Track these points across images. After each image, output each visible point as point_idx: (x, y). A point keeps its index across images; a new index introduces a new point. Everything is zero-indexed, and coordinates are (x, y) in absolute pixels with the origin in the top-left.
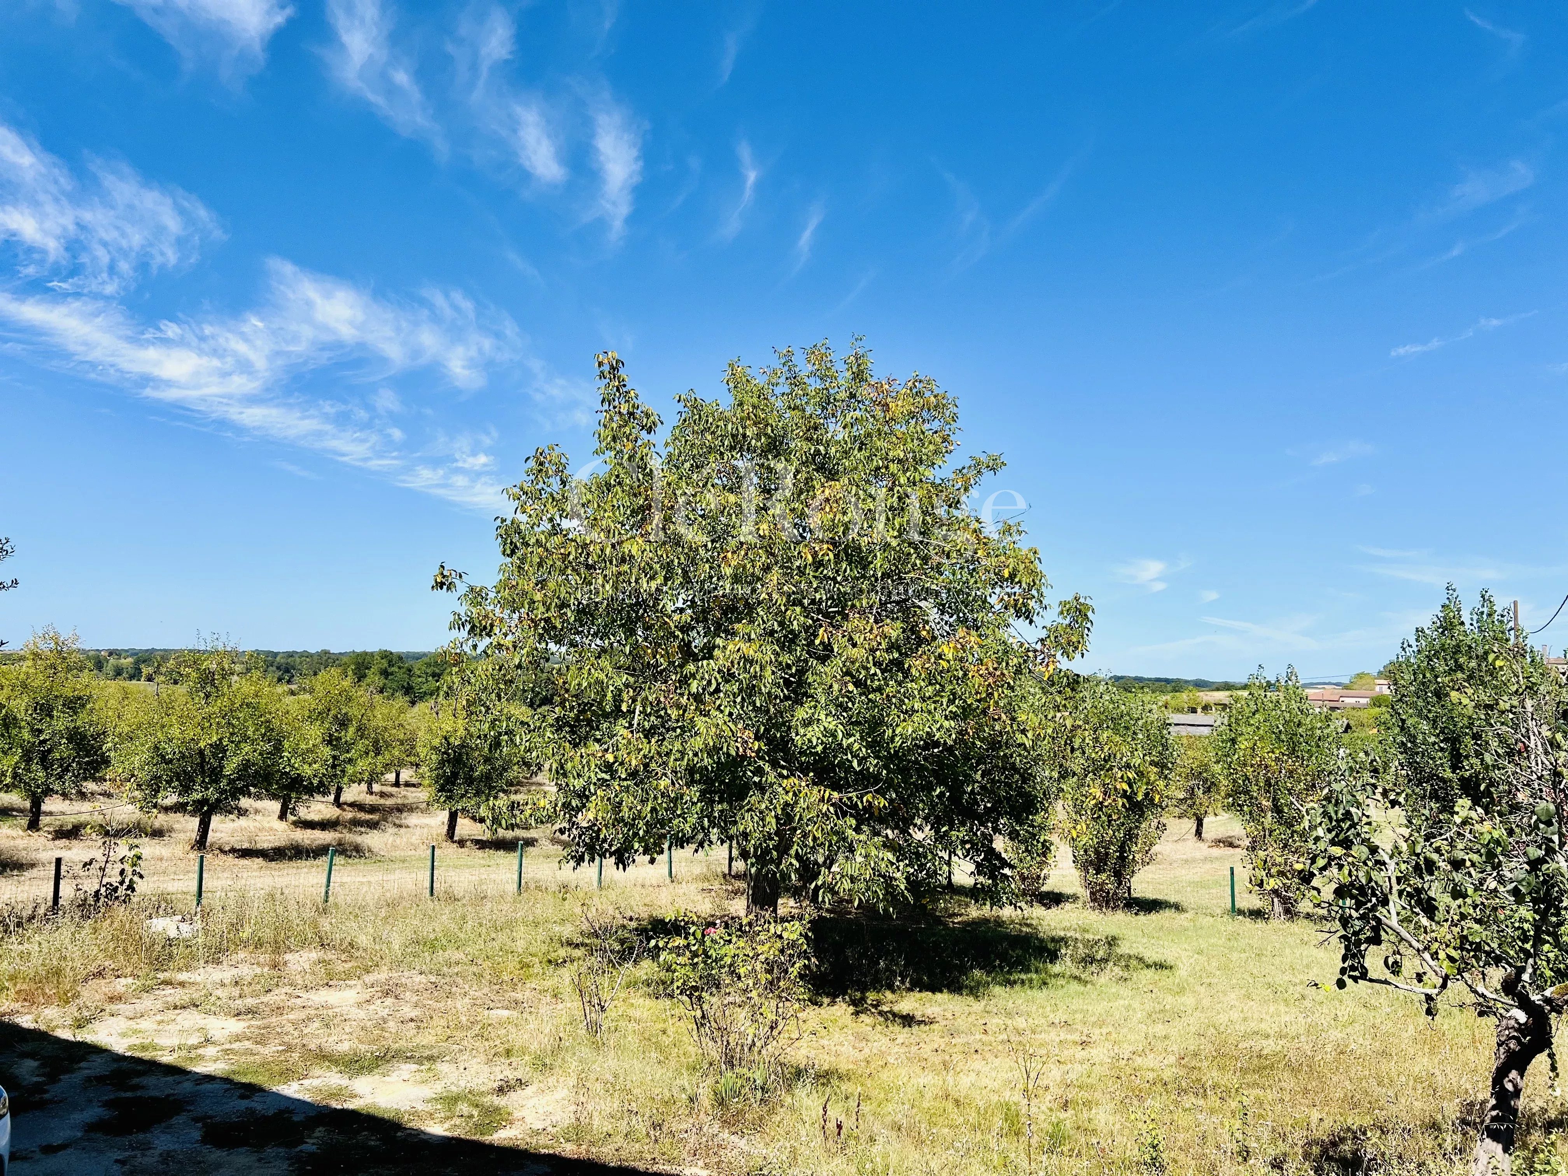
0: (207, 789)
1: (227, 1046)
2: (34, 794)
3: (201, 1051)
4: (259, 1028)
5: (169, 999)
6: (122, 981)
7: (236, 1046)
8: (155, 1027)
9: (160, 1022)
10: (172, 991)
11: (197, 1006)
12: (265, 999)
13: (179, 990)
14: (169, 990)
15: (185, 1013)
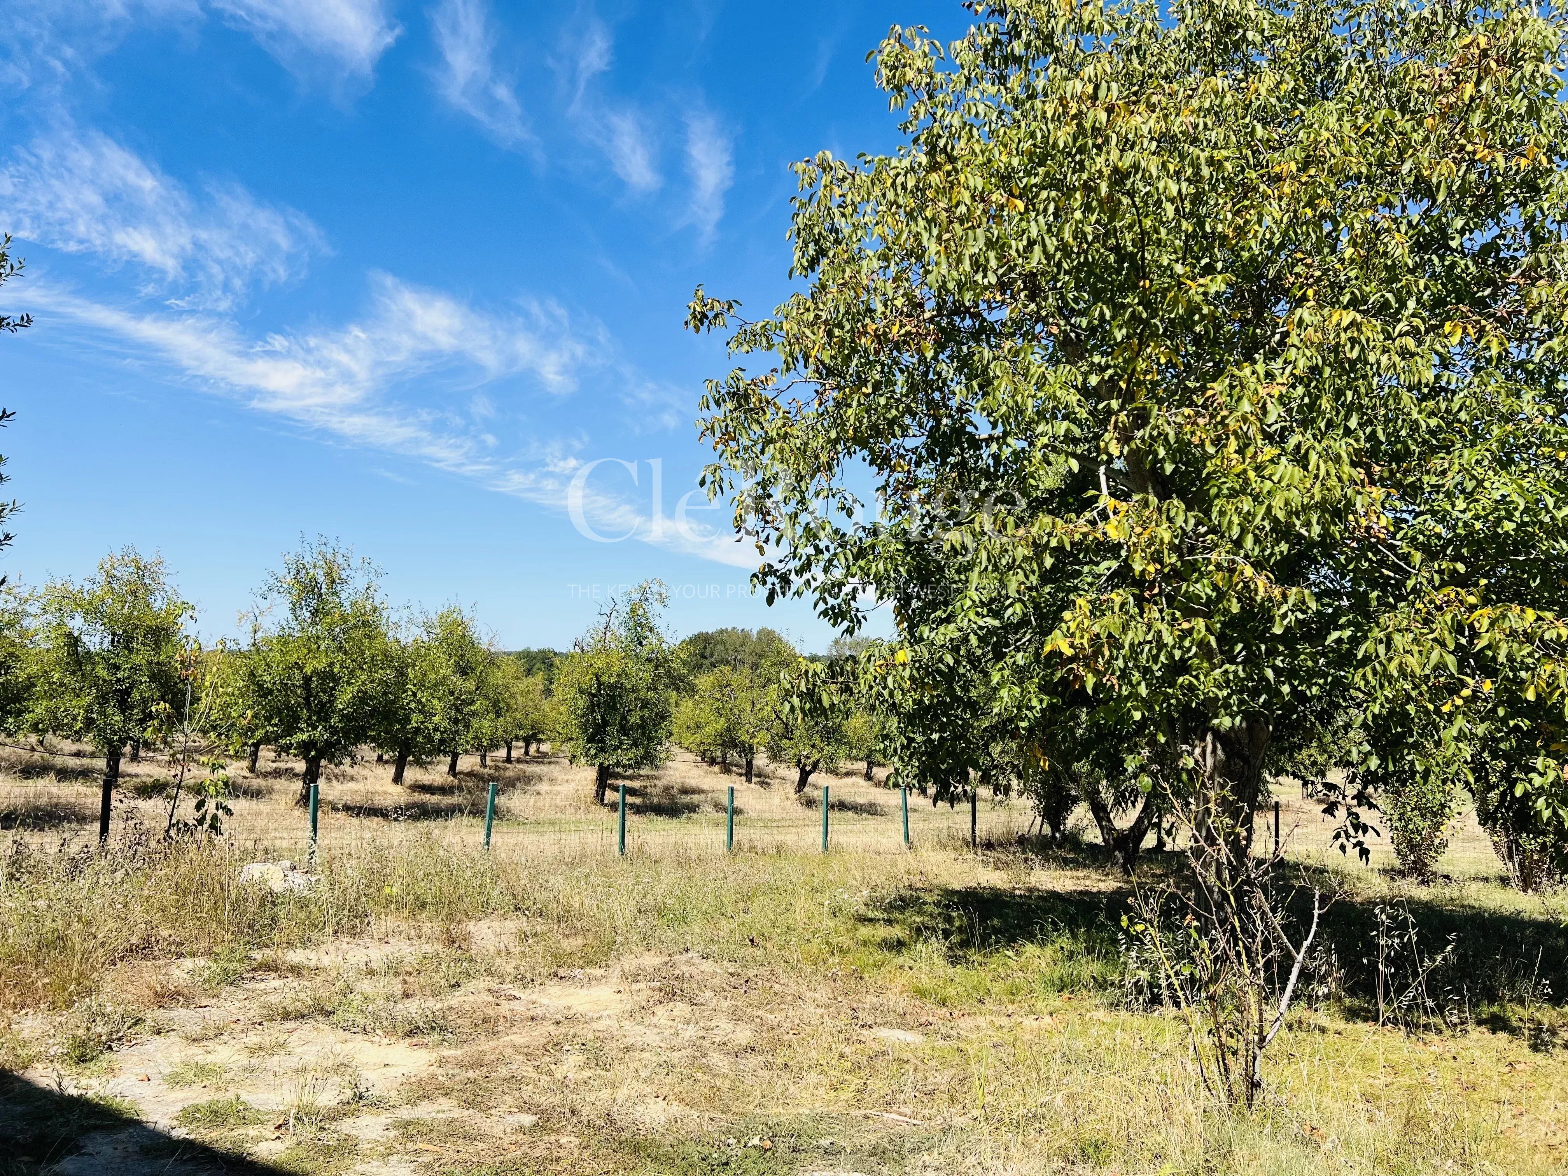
0: (315, 728)
1: (405, 1113)
2: (110, 742)
3: (346, 1126)
4: (460, 1065)
5: (274, 999)
6: (188, 963)
7: (425, 1111)
8: (243, 1059)
9: (253, 1051)
10: (278, 983)
11: (328, 1014)
12: (455, 999)
13: (293, 982)
14: (273, 982)
15: (305, 1030)
